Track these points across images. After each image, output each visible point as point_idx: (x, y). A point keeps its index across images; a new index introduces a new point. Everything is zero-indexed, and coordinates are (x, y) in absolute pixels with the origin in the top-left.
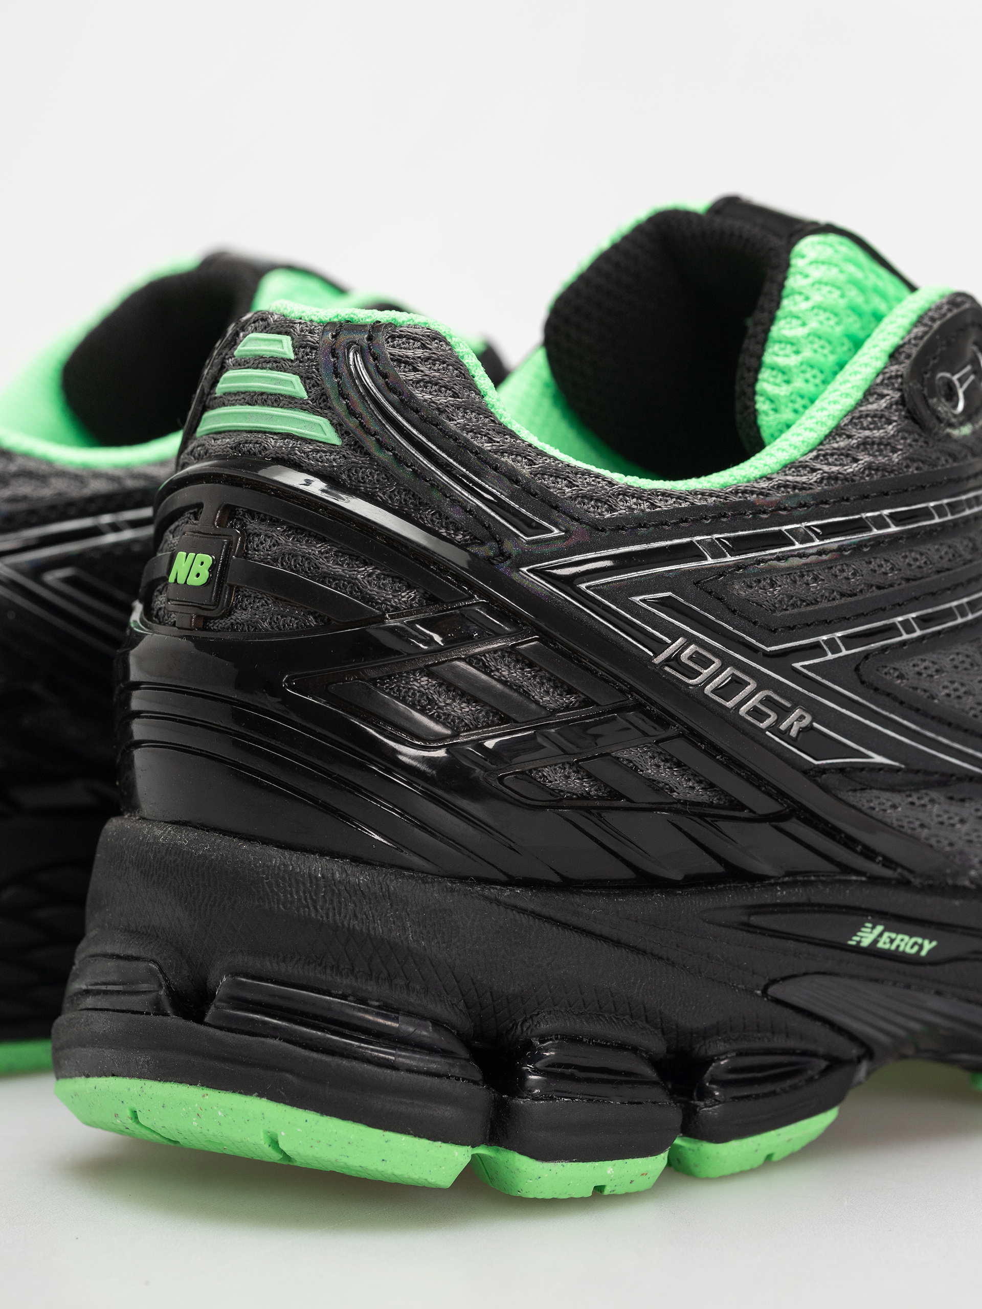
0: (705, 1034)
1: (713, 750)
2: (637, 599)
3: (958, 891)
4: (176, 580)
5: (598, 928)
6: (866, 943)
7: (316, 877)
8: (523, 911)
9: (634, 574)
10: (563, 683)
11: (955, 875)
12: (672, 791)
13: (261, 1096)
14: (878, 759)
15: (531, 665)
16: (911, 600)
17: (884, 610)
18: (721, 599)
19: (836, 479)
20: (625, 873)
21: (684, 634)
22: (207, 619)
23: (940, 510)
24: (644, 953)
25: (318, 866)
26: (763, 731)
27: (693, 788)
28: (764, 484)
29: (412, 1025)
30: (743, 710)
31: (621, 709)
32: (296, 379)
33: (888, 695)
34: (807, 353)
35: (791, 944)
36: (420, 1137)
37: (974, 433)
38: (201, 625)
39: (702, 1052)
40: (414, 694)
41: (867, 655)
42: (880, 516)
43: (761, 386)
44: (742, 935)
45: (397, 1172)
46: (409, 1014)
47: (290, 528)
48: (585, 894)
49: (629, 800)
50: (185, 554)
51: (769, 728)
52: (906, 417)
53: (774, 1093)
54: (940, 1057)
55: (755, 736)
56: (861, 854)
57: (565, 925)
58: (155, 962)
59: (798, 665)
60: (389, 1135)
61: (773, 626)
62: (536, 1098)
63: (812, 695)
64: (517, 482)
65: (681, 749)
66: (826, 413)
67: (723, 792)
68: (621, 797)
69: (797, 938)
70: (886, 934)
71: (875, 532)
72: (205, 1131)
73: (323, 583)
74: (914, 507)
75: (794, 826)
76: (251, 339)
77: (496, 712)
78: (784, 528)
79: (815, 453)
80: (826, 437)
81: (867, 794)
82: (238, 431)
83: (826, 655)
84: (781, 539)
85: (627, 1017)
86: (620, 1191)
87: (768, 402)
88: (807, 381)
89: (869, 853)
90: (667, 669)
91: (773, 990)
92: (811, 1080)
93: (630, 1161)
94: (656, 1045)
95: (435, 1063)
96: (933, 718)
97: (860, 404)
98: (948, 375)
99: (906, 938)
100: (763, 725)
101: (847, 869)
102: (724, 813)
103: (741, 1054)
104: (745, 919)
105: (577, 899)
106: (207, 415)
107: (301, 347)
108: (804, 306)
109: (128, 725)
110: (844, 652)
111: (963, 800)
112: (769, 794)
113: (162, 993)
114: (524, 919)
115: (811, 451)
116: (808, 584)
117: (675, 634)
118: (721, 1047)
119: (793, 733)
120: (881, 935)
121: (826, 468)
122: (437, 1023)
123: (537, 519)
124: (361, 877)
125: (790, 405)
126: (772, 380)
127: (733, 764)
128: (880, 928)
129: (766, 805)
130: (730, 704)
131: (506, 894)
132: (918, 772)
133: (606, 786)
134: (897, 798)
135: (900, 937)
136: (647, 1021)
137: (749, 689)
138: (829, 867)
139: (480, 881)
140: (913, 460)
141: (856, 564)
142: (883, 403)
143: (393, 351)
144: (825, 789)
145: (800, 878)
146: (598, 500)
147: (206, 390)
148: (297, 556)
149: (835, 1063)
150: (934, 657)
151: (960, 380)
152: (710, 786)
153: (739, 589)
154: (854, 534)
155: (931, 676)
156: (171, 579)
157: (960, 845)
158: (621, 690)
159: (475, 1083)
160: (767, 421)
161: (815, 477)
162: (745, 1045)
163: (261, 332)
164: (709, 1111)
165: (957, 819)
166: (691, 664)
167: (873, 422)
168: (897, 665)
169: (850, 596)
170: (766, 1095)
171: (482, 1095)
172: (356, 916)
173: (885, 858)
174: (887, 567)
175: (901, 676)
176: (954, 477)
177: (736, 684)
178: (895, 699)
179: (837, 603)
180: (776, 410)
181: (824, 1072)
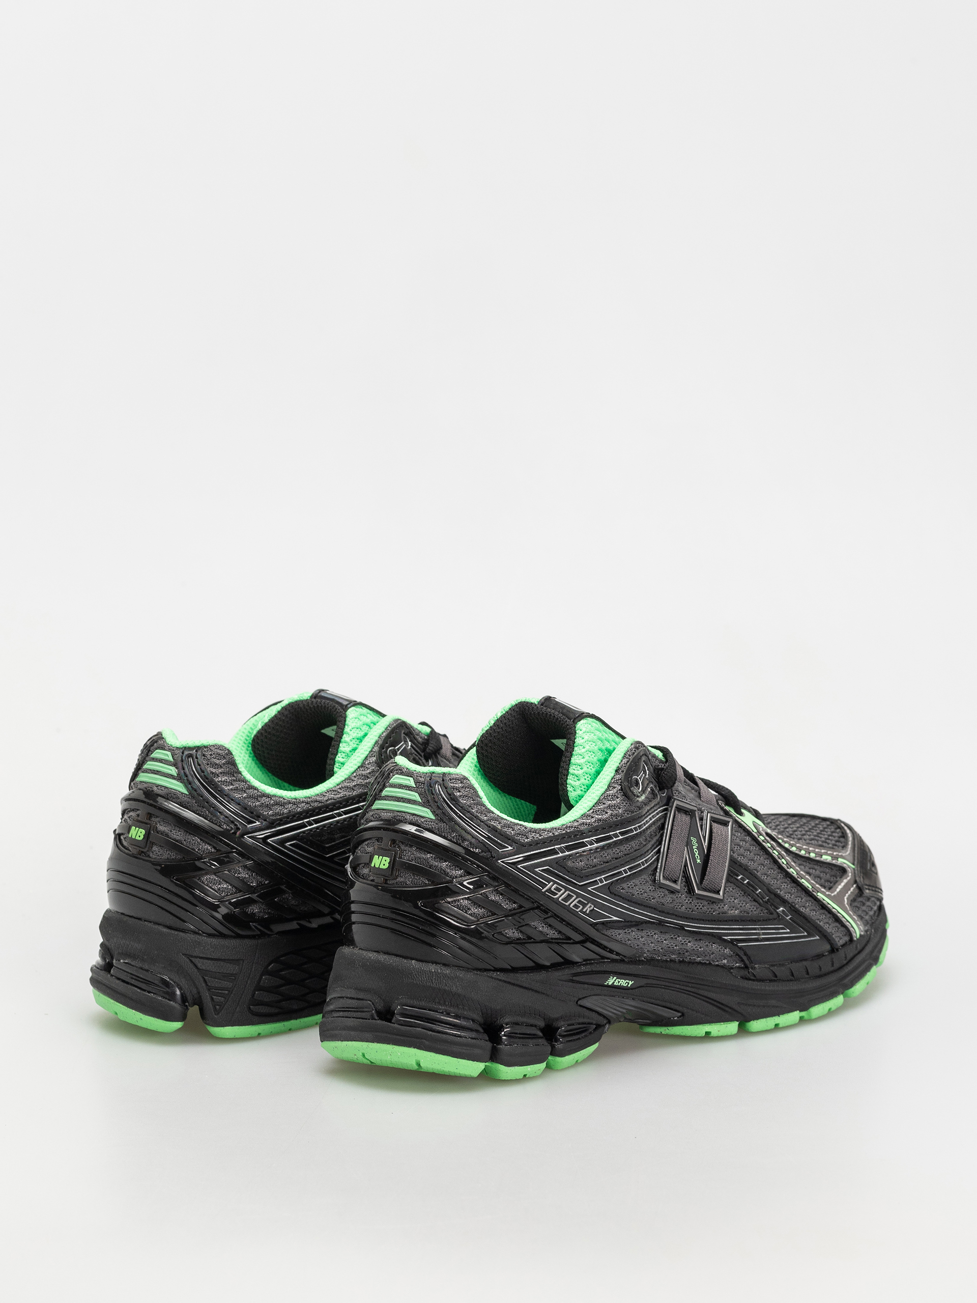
0: (557, 1019)
1: (562, 920)
2: (537, 870)
3: (640, 962)
4: (375, 866)
5: (524, 985)
6: (610, 984)
7: (432, 971)
8: (500, 980)
9: (536, 861)
10: (512, 900)
11: (638, 957)
12: (547, 935)
13: (414, 1048)
14: (615, 918)
15: (502, 894)
16: (626, 862)
17: (618, 867)
18: (565, 868)
19: (600, 820)
20: (532, 964)
21: (553, 881)
22: (386, 880)
23: (635, 829)
24: (539, 992)
25: (432, 968)
26: (578, 912)
27: (554, 933)
28: (576, 824)
29: (465, 1021)
30: (571, 906)
31: (533, 909)
32: (416, 794)
33: (619, 896)
34: (585, 769)
35: (586, 986)
36: (469, 1060)
37: (646, 798)
38: (384, 882)
39: (556, 1025)
40: (463, 906)
41: (612, 883)
42: (616, 833)
43: (568, 781)
44: (570, 983)
45: (461, 1073)
46: (464, 1018)
47: (417, 848)
48: (520, 973)
49: (534, 939)
50: (378, 856)
51: (580, 911)
52: (623, 795)
53: (579, 1039)
54: (631, 1021)
55: (575, 914)
56: (609, 952)
57: (514, 984)
58: (370, 1001)
59: (589, 889)
60: (459, 1060)
61: (582, 876)
62: (506, 1045)
63: (594, 898)
64: (490, 827)
65: (552, 921)
66: (595, 794)
67: (564, 934)
68: (532, 938)
69: (587, 984)
70: (617, 980)
71: (615, 839)
72: (392, 1060)
73: (430, 868)
74: (627, 829)
75: (589, 945)
76: (396, 777)
77: (491, 911)
78: (584, 840)
79: (592, 810)
80: (595, 804)
81: (611, 930)
82: (393, 811)
83: (599, 884)
84: (583, 845)
85: (533, 1015)
86: (531, 1076)
87: (572, 787)
88: (585, 779)
89: (611, 951)
90: (547, 893)
91: (580, 1002)
92: (591, 1033)
93: (535, 1065)
94: (542, 1024)
95: (474, 1035)
96: (633, 902)
97: (606, 790)
98: (636, 777)
99: (624, 981)
100: (578, 910)
101: (603, 958)
102: (565, 941)
103: (568, 1025)
104: (571, 978)
105: (518, 975)
106: (377, 802)
107: (417, 782)
108: (583, 750)
109: (350, 917)
110: (605, 883)
111: (642, 930)
112: (579, 934)
113: (373, 1012)
114: (501, 983)
115: (590, 809)
116: (593, 860)
117: (549, 881)
118: (562, 1023)
119: (588, 912)
120: (615, 980)
121: (597, 816)
122: (473, 1021)
123: (503, 844)
124: (447, 971)
125: (580, 788)
126: (573, 779)
127: (568, 924)
128: (615, 978)
129: (578, 937)
130: (567, 904)
131: (494, 974)
132: (628, 921)
133: (526, 935)
134: (620, 931)
135: (622, 980)
136: (539, 1016)
137: (573, 898)
138: (598, 957)
139: (486, 970)
140: (626, 811)
141: (610, 851)
142: (615, 790)
143: (452, 785)
144: (597, 930)
145: (588, 962)
146: (522, 835)
147: (377, 793)
148: (421, 858)
149: (599, 1026)
150: (634, 881)
151: (640, 778)
152: (560, 932)
153: (570, 864)
154: (608, 841)
155: (633, 888)
156: (373, 865)
157: (641, 945)
158: (533, 902)
159: (486, 1041)
160: (572, 795)
161: (593, 820)
162: (570, 1022)
163: (400, 775)
164: (558, 1046)
165: (640, 936)
166: (555, 891)
167: (612, 798)
168: (622, 885)
169: (606, 863)
170: (577, 1039)
171: (489, 1045)
172: (446, 985)
173: (616, 953)
174: (618, 851)
175: (623, 889)
176: (640, 816)
177: (569, 896)
178: (621, 897)
179: (603, 866)
180: (574, 790)
181: (595, 1029)
